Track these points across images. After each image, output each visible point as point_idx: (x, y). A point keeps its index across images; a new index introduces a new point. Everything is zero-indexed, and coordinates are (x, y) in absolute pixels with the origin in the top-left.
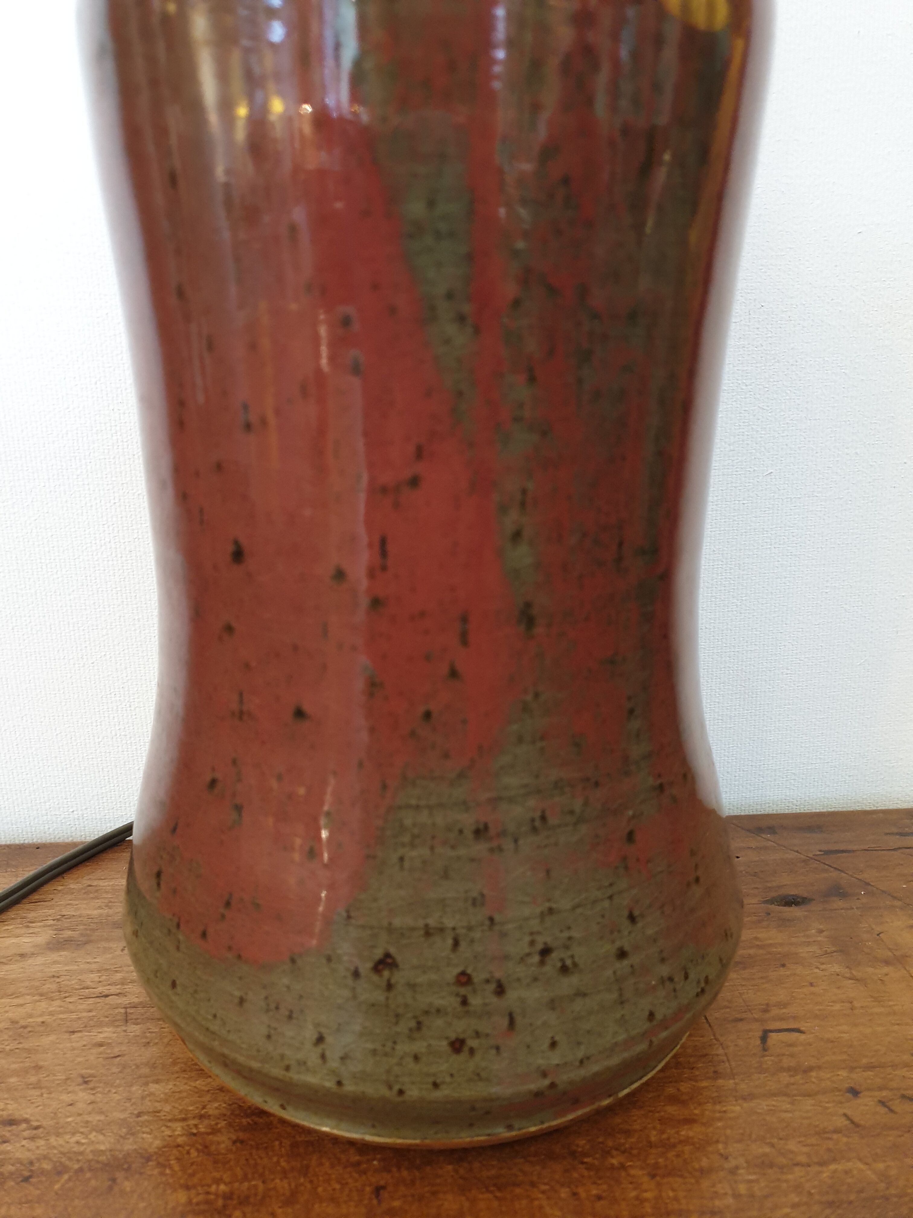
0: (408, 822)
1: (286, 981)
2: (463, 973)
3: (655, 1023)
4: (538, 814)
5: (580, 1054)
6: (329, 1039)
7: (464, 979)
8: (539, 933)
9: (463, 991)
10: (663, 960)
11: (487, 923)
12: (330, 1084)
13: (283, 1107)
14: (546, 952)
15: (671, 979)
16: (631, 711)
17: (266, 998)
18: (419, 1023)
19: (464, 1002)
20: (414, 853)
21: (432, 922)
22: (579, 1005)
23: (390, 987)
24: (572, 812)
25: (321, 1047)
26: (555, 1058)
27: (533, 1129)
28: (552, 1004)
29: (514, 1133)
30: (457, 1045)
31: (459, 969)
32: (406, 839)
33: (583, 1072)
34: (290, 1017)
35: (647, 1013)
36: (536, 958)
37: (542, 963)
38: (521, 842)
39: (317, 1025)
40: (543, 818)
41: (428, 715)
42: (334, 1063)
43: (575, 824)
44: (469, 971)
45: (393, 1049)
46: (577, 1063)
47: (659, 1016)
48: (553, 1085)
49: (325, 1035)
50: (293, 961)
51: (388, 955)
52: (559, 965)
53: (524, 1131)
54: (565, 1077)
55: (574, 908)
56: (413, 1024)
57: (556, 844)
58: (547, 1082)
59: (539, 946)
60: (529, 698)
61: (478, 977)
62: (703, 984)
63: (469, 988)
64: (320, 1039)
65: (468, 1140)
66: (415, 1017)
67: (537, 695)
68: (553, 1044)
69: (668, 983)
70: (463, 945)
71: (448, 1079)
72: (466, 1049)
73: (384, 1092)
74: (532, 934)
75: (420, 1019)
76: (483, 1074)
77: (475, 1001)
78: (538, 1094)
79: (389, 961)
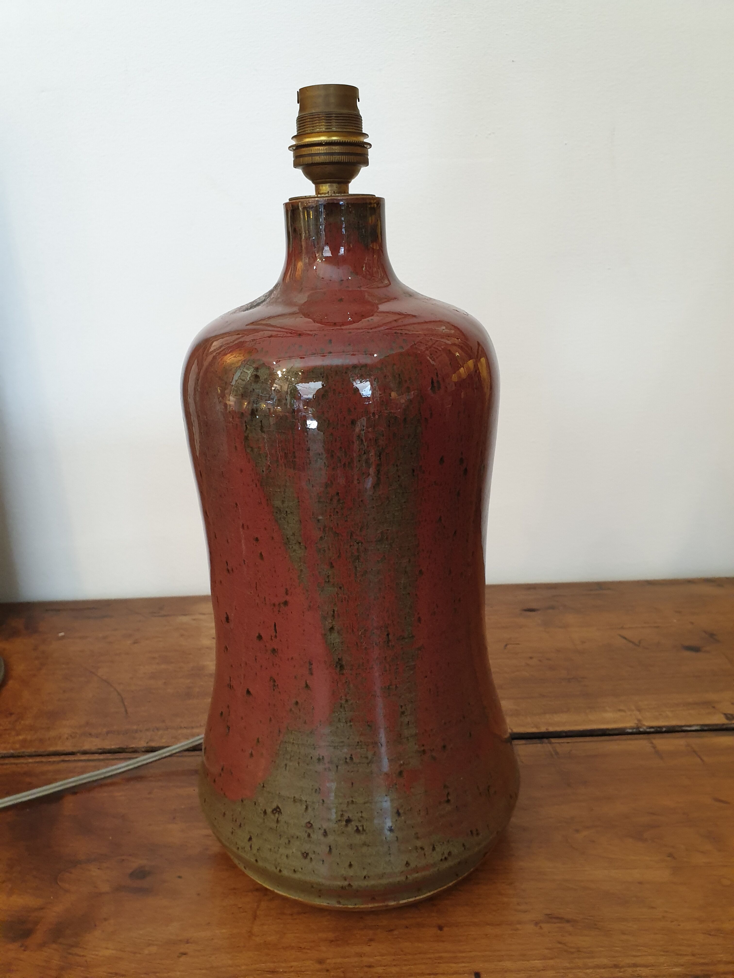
0: (289, 749)
1: (240, 809)
2: (309, 823)
3: (409, 868)
4: (348, 756)
5: (365, 873)
6: (254, 839)
7: (309, 825)
8: (346, 811)
9: (309, 831)
10: (418, 838)
11: (321, 801)
12: (253, 860)
13: (245, 868)
14: (348, 821)
15: (422, 848)
16: (403, 713)
17: (232, 815)
18: (289, 841)
19: (309, 836)
20: (291, 764)
21: (297, 796)
22: (364, 849)
23: (278, 821)
24: (367, 758)
25: (250, 842)
26: (351, 872)
27: (350, 906)
28: (351, 847)
29: (341, 906)
30: (305, 855)
31: (307, 821)
32: (288, 757)
33: (366, 883)
34: (240, 826)
35: (405, 862)
36: (344, 823)
37: (346, 825)
38: (339, 767)
39: (249, 832)
40: (351, 758)
41: (297, 703)
42: (255, 851)
43: (368, 764)
44: (312, 822)
45: (278, 850)
46: (363, 878)
47: (413, 865)
48: (350, 885)
49: (252, 837)
50: (242, 801)
51: (278, 807)
52: (355, 828)
53: (346, 906)
54: (356, 883)
55: (365, 803)
56: (287, 841)
57: (358, 771)
58: (346, 883)
59: (345, 818)
60: (343, 702)
61: (316, 825)
62: (446, 855)
63: (312, 830)
64: (250, 839)
65: (318, 903)
66: (288, 838)
67: (347, 701)
68: (350, 865)
69: (420, 850)
70: (310, 809)
71: (300, 870)
72: (309, 858)
73: (273, 869)
74: (342, 811)
75: (290, 840)
76: (316, 872)
77: (314, 837)
78: (342, 888)
79: (278, 810)
